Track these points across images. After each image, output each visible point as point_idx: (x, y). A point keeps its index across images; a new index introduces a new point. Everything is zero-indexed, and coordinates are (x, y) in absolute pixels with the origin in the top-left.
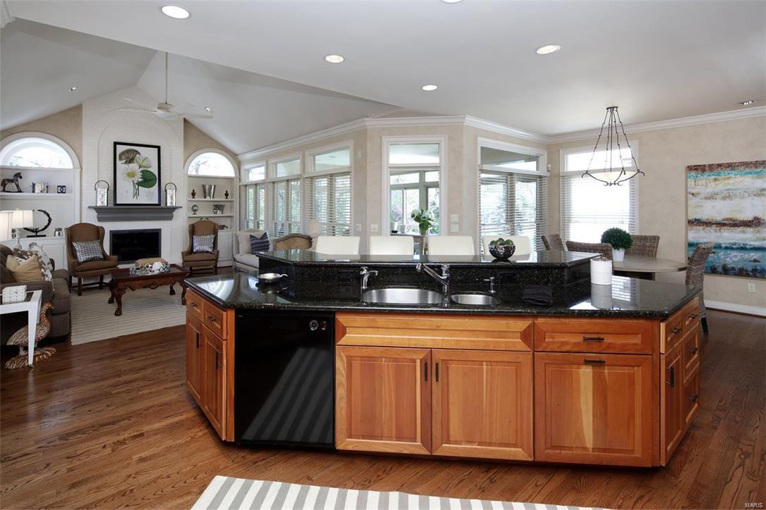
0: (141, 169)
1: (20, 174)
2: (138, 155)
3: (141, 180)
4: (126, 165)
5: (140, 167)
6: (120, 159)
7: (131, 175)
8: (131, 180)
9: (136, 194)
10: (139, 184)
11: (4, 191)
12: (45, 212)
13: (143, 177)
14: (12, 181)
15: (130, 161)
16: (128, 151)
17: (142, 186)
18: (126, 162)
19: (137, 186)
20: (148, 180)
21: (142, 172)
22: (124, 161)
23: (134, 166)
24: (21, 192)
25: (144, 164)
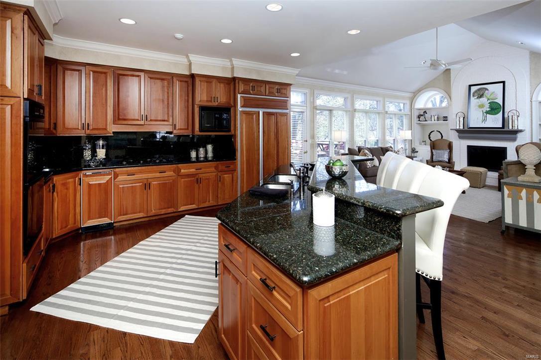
0: (489, 101)
1: (426, 111)
2: (486, 91)
3: (489, 109)
4: (478, 100)
5: (488, 99)
6: (473, 96)
7: (481, 106)
8: (481, 110)
9: (485, 120)
10: (487, 112)
11: (419, 121)
12: (439, 132)
13: (490, 107)
14: (422, 115)
15: (481, 96)
16: (479, 90)
17: (490, 114)
18: (478, 98)
19: (485, 114)
20: (494, 108)
21: (489, 103)
22: (476, 97)
23: (484, 100)
24: (426, 121)
25: (491, 97)
